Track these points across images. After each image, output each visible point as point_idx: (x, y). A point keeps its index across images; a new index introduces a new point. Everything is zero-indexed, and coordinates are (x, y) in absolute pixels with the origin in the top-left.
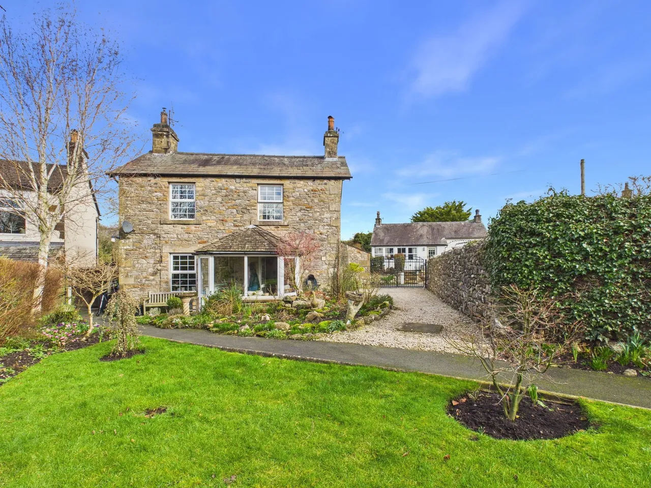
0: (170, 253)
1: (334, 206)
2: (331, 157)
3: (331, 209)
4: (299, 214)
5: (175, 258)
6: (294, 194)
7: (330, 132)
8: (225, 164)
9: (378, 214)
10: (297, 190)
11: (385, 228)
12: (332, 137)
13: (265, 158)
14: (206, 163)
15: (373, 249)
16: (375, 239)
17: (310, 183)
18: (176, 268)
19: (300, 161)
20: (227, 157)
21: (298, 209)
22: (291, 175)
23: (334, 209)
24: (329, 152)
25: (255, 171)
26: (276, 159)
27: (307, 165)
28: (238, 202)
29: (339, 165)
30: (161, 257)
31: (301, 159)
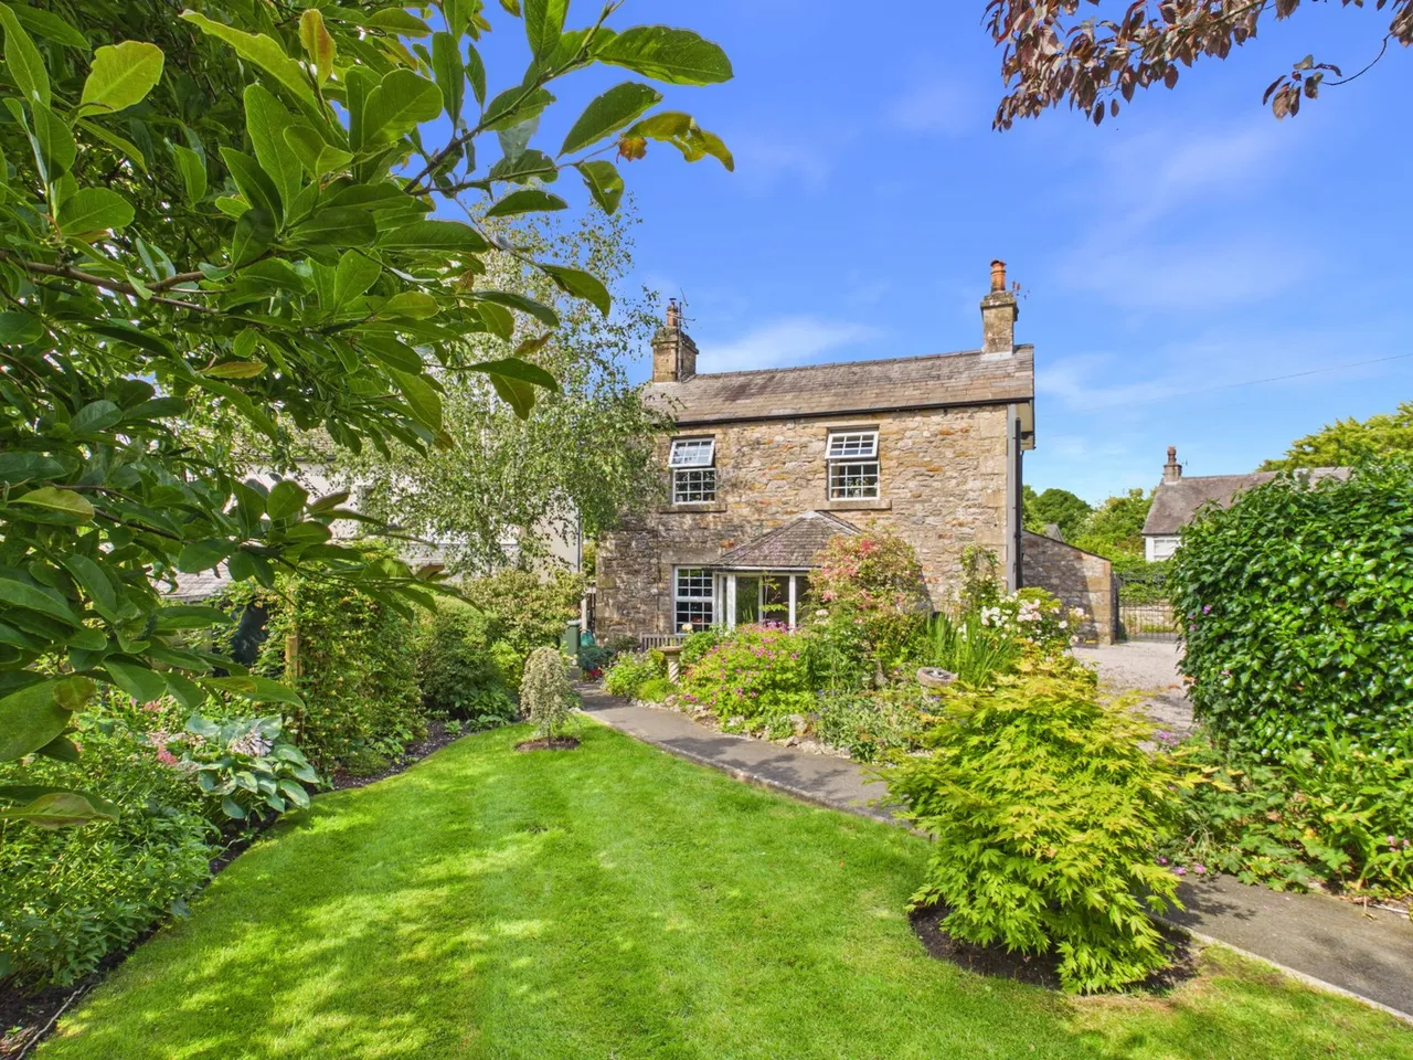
0: (674, 565)
1: (991, 463)
2: (997, 351)
3: (983, 470)
4: (912, 484)
5: (682, 572)
6: (900, 444)
7: (995, 297)
8: (773, 392)
9: (1172, 454)
10: (908, 434)
11: (1192, 488)
12: (999, 306)
13: (854, 369)
14: (739, 392)
15: (1150, 541)
16: (1159, 516)
17: (936, 418)
18: (683, 593)
19: (925, 368)
20: (779, 376)
21: (910, 472)
22: (895, 405)
23: (989, 470)
24: (993, 340)
25: (824, 403)
26: (875, 368)
27: (938, 377)
28: (789, 466)
29: (1011, 370)
30: (659, 571)
31: (930, 363)
